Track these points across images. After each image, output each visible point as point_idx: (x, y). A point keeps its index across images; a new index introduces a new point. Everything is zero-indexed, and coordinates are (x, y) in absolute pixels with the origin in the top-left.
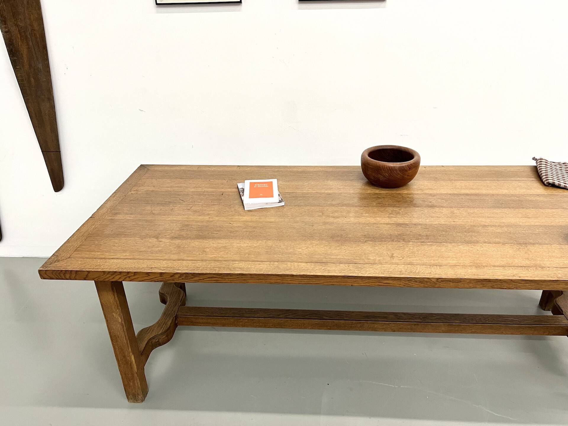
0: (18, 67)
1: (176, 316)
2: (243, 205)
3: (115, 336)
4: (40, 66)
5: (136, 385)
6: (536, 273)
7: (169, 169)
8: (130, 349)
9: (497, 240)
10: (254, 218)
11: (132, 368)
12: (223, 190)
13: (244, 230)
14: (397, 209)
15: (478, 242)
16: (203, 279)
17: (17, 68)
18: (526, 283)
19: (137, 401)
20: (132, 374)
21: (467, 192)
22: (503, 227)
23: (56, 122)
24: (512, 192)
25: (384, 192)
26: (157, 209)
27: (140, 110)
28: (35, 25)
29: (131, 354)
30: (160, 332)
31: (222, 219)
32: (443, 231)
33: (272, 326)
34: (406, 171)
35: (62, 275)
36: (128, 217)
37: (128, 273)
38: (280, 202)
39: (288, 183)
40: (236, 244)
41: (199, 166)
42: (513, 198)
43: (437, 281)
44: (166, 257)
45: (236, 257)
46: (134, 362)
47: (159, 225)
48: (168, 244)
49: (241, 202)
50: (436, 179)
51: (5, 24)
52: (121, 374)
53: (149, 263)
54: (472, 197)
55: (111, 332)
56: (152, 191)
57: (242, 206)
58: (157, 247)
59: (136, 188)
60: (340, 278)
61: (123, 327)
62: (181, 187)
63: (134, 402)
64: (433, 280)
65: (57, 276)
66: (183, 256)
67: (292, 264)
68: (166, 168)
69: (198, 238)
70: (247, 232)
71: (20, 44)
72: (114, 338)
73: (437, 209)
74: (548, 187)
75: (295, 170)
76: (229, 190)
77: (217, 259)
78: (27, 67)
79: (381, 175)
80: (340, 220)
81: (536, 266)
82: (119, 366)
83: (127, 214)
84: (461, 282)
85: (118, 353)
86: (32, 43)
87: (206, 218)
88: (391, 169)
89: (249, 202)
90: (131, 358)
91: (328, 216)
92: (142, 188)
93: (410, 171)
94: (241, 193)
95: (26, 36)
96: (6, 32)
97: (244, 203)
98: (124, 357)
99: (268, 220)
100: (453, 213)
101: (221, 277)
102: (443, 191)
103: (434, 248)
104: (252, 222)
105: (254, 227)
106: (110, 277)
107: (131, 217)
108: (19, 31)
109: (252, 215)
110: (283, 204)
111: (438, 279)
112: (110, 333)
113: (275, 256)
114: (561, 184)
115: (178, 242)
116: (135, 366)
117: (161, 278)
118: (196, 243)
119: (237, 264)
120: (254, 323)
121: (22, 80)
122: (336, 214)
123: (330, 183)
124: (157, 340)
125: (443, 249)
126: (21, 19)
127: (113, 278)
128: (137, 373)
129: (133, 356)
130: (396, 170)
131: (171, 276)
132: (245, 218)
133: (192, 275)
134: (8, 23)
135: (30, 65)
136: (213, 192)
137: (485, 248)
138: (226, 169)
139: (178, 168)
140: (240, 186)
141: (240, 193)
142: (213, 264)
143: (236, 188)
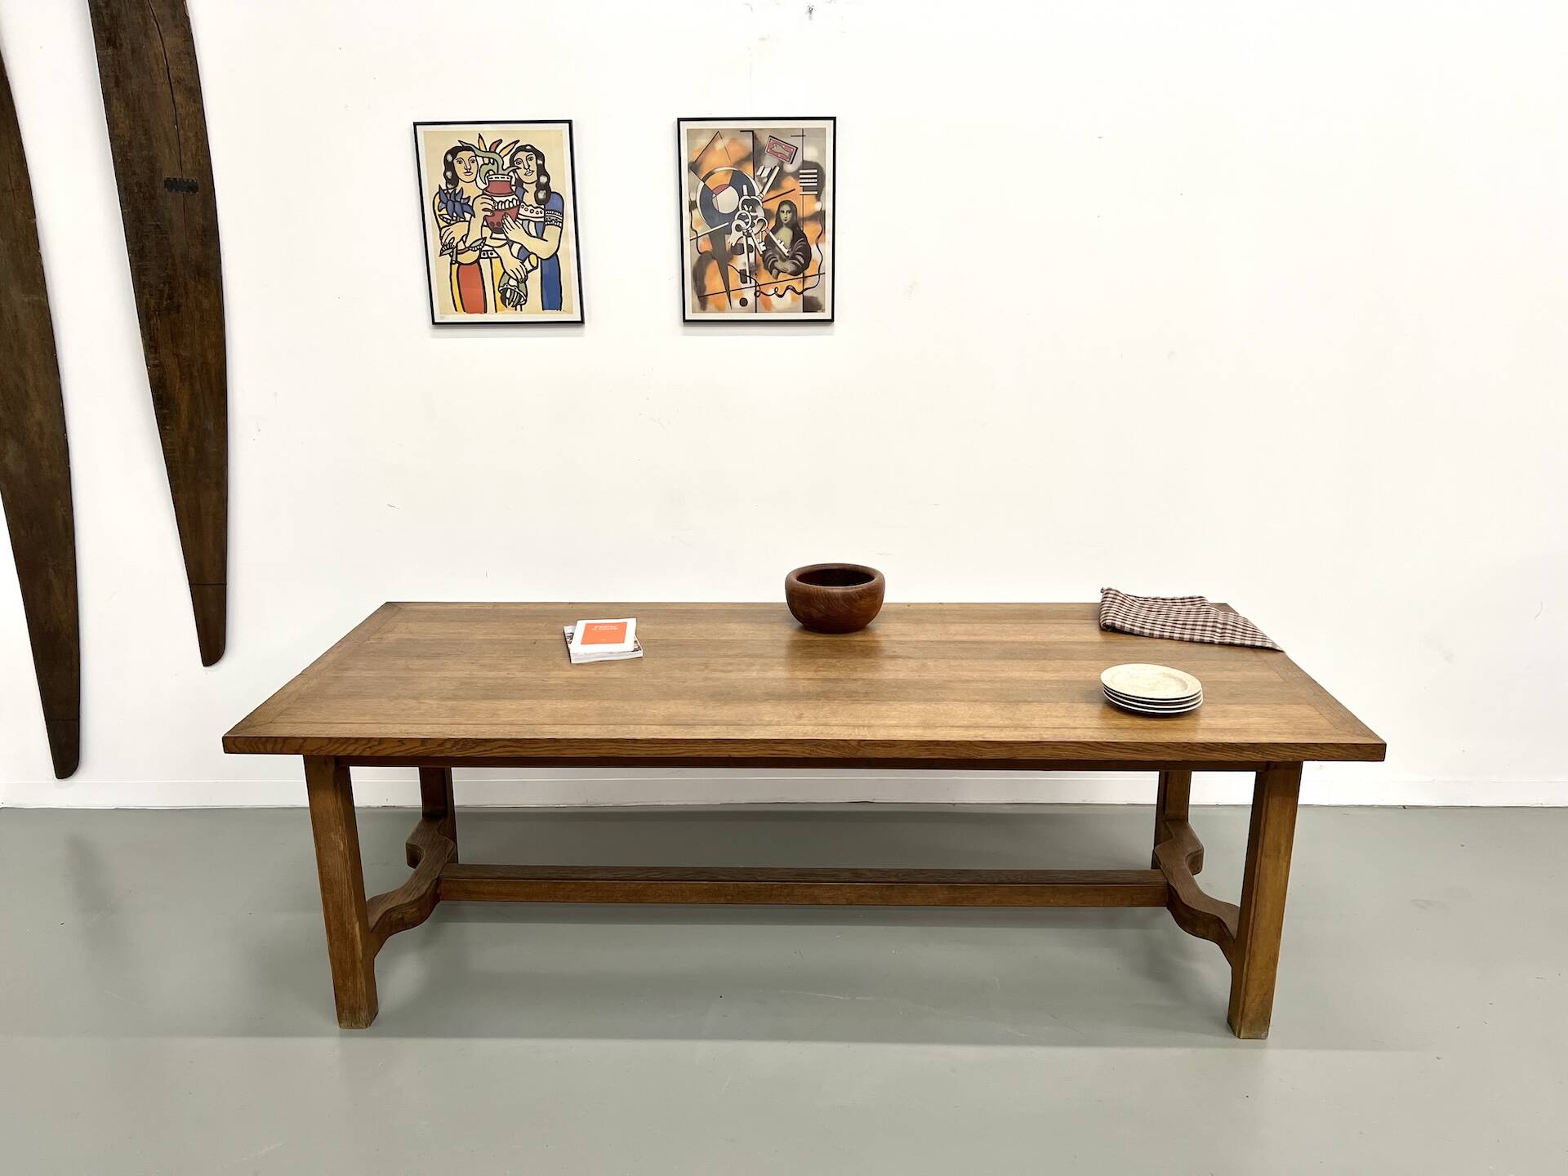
0: (168, 428)
1: (438, 879)
2: (570, 657)
3: (329, 879)
4: (210, 426)
5: (359, 986)
6: (1011, 734)
7: (439, 607)
8: (354, 909)
9: (977, 697)
10: (586, 674)
11: (353, 949)
12: (536, 637)
13: (566, 688)
14: (834, 661)
15: (944, 700)
16: (491, 750)
17: (165, 429)
18: (994, 747)
19: (356, 1023)
20: (354, 962)
21: (965, 638)
22: (996, 682)
23: (226, 527)
24: (1039, 638)
25: (820, 638)
26: (416, 663)
27: (389, 505)
28: (210, 355)
29: (355, 919)
30: (407, 901)
31: (530, 675)
32: (896, 687)
33: (621, 896)
34: (855, 601)
35: (261, 746)
36: (365, 674)
37: (370, 740)
38: (635, 650)
39: (658, 627)
40: (549, 705)
41: (495, 604)
42: (1036, 646)
43: (859, 745)
44: (434, 720)
45: (548, 720)
46: (358, 938)
47: (421, 683)
48: (435, 706)
49: (567, 653)
50: (919, 622)
51: (155, 353)
52: (332, 964)
53: (404, 728)
54: (967, 645)
55: (324, 871)
56: (409, 639)
57: (568, 658)
58: (415, 710)
59: (377, 636)
60: (710, 743)
61: (346, 862)
62: (460, 633)
63: (352, 1027)
64: (853, 743)
65: (253, 748)
66: (457, 719)
67: (638, 727)
68: (434, 607)
69: (484, 699)
70: (570, 690)
71: (177, 387)
72: (326, 884)
73: (900, 661)
74: (1105, 632)
75: (673, 608)
76: (548, 637)
77: (515, 722)
78: (184, 426)
79: (815, 608)
80: (732, 676)
81: (1016, 727)
82: (331, 945)
83: (363, 669)
84: (895, 746)
85: (332, 917)
86: (201, 386)
87: (503, 674)
88: (829, 598)
89: (579, 650)
90: (353, 928)
91: (715, 670)
92: (389, 635)
93: (863, 602)
94: (568, 640)
95: (191, 374)
96: (155, 366)
97: (571, 652)
98: (343, 924)
99: (609, 675)
100: (924, 665)
101: (519, 745)
102: (923, 637)
103: (870, 707)
104: (581, 678)
105: (584, 685)
106: (339, 747)
107: (372, 674)
108: (179, 365)
109: (582, 670)
110: (640, 654)
111: (860, 741)
112: (321, 873)
113: (612, 718)
114: (1126, 625)
115: (450, 703)
116: (359, 947)
117: (422, 748)
118: (484, 704)
119: (547, 728)
120: (586, 891)
121: (173, 451)
122: (730, 668)
123: (733, 626)
124: (400, 916)
125: (884, 708)
126: (185, 344)
127: (344, 750)
128: (361, 962)
129: (358, 924)
130: (837, 599)
131: (439, 745)
132: (569, 674)
133: (474, 743)
134: (161, 351)
135: (191, 425)
136: (519, 640)
137: (951, 707)
138: (547, 607)
139: (456, 607)
140: (568, 630)
141: (566, 640)
142: (508, 728)
143: (561, 634)
